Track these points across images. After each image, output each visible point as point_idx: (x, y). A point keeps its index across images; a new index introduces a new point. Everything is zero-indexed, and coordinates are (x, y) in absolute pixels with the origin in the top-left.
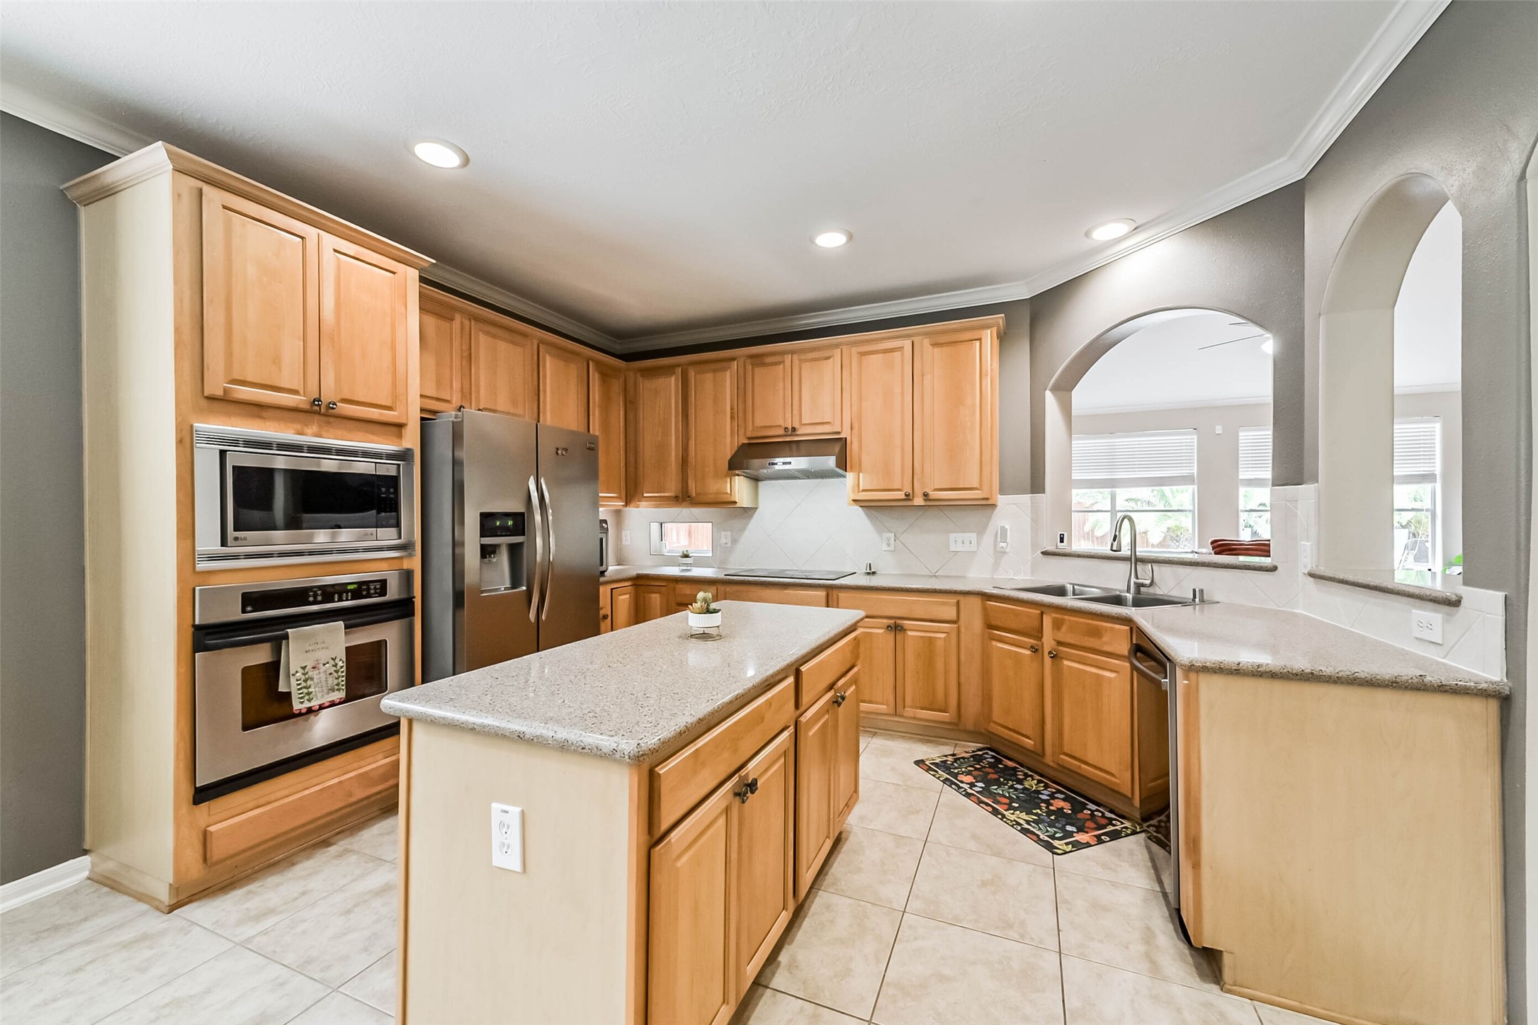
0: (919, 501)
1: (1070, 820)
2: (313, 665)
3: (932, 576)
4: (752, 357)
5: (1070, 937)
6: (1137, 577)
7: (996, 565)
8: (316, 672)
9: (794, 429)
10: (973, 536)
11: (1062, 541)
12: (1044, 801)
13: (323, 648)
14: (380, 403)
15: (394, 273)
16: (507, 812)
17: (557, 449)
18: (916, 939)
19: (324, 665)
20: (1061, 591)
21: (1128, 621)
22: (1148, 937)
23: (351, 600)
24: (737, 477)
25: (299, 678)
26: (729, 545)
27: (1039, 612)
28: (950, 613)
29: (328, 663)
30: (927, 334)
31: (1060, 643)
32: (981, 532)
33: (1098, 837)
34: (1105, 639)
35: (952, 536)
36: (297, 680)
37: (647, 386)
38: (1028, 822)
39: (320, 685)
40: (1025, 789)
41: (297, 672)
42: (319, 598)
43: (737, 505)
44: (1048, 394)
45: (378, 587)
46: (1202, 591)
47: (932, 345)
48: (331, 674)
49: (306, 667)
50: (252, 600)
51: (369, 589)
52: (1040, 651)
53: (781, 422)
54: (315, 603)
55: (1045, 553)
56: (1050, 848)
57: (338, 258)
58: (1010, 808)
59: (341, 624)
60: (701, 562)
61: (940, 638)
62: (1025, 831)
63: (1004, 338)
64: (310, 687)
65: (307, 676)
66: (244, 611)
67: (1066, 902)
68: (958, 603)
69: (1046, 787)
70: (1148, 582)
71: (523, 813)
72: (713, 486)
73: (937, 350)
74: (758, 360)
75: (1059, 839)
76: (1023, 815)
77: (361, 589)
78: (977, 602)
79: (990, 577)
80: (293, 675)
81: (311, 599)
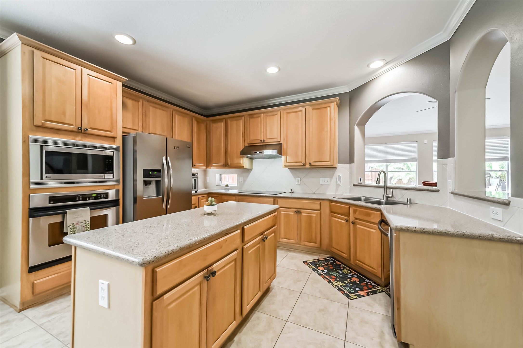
0: (308, 166)
1: (357, 285)
2: (77, 223)
3: (313, 194)
4: (250, 115)
5: (350, 334)
6: (387, 194)
7: (337, 189)
8: (78, 226)
9: (264, 140)
10: (328, 179)
11: (361, 180)
12: (349, 278)
13: (81, 217)
14: (106, 129)
15: (112, 83)
16: (103, 284)
17: (175, 147)
18: (289, 332)
19: (81, 223)
20: (359, 199)
21: (380, 210)
22: (382, 335)
23: (93, 200)
24: (244, 158)
25: (71, 228)
26: (243, 182)
27: (348, 207)
28: (318, 207)
29: (83, 222)
30: (310, 105)
31: (356, 219)
32: (331, 177)
33: (368, 293)
34: (372, 217)
35: (321, 179)
36: (70, 228)
37: (214, 126)
38: (341, 286)
39: (79, 230)
40: (343, 273)
41: (70, 225)
42: (81, 199)
43: (244, 168)
44: (356, 127)
45: (105, 195)
46: (410, 199)
47: (312, 109)
48: (84, 226)
49: (74, 224)
50: (52, 199)
51: (101, 196)
52: (349, 221)
53: (260, 138)
54: (79, 200)
55: (354, 185)
56: (348, 296)
57: (89, 77)
58: (336, 280)
59: (88, 208)
60: (232, 188)
61: (314, 216)
62: (340, 290)
63: (340, 106)
64: (75, 231)
65: (74, 227)
66: (50, 203)
67: (351, 319)
68: (320, 203)
69: (351, 272)
70: (391, 196)
71: (109, 285)
72: (236, 161)
73: (314, 111)
74: (251, 116)
75: (353, 293)
76: (340, 284)
77: (98, 196)
78: (327, 203)
79: (334, 194)
80: (69, 226)
81: (77, 199)
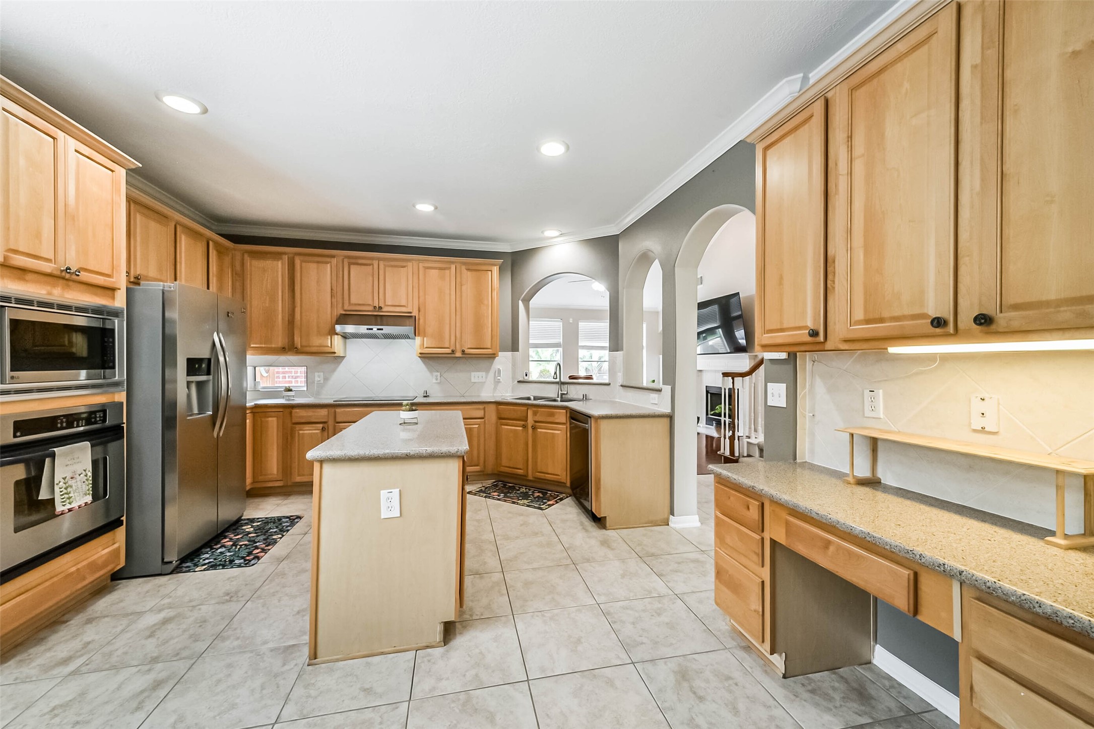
0: (458, 354)
1: (543, 498)
2: (71, 476)
3: (461, 396)
4: (349, 257)
5: (558, 531)
6: (561, 391)
7: (495, 389)
8: (74, 481)
9: (380, 308)
10: (484, 374)
11: (526, 375)
12: (531, 495)
13: (78, 462)
14: (103, 272)
15: (112, 171)
16: (392, 492)
17: (228, 313)
18: (505, 547)
19: (79, 475)
20: (529, 399)
21: (565, 408)
22: (582, 524)
23: (85, 426)
24: (336, 336)
25: (61, 487)
26: (322, 382)
27: (526, 408)
28: (480, 413)
29: (82, 473)
30: (464, 264)
31: (536, 422)
32: (487, 370)
33: (556, 501)
34: (556, 417)
35: (473, 374)
36: (60, 488)
38: (528, 503)
39: (77, 491)
40: (521, 492)
41: (60, 482)
42: (64, 425)
43: (336, 355)
44: (520, 302)
45: (102, 415)
46: (586, 395)
47: (466, 270)
48: (84, 482)
49: (66, 477)
50: (21, 426)
51: (95, 417)
52: (527, 427)
53: (370, 302)
54: (62, 428)
55: (519, 382)
56: (541, 509)
57: (78, 158)
58: (519, 500)
59: (88, 444)
60: (300, 393)
61: (476, 427)
62: (528, 506)
63: (501, 270)
64: (70, 493)
65: (67, 485)
66: (15, 436)
67: (553, 523)
68: (484, 409)
69: (529, 490)
70: (566, 392)
71: (400, 490)
72: (316, 341)
73: (469, 273)
74: (353, 262)
75: (542, 505)
76: (525, 501)
77: (90, 417)
78: (493, 407)
79: (492, 395)
80: (57, 484)
81: (59, 425)
